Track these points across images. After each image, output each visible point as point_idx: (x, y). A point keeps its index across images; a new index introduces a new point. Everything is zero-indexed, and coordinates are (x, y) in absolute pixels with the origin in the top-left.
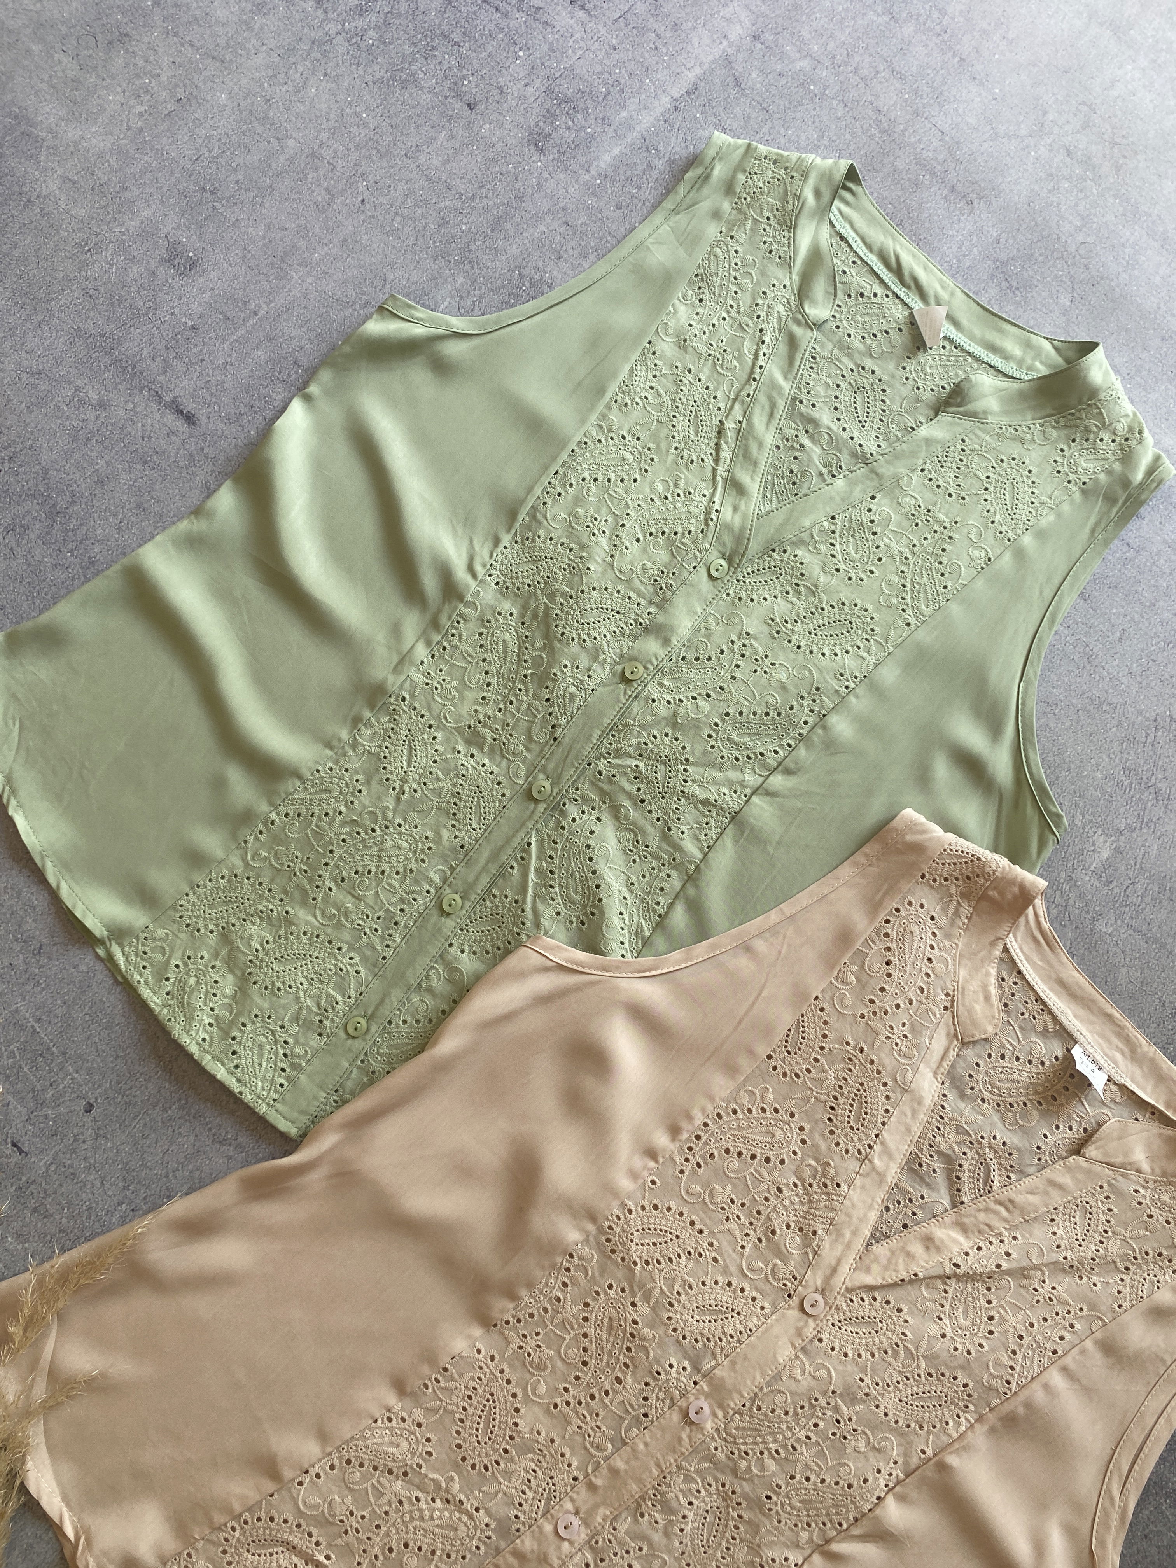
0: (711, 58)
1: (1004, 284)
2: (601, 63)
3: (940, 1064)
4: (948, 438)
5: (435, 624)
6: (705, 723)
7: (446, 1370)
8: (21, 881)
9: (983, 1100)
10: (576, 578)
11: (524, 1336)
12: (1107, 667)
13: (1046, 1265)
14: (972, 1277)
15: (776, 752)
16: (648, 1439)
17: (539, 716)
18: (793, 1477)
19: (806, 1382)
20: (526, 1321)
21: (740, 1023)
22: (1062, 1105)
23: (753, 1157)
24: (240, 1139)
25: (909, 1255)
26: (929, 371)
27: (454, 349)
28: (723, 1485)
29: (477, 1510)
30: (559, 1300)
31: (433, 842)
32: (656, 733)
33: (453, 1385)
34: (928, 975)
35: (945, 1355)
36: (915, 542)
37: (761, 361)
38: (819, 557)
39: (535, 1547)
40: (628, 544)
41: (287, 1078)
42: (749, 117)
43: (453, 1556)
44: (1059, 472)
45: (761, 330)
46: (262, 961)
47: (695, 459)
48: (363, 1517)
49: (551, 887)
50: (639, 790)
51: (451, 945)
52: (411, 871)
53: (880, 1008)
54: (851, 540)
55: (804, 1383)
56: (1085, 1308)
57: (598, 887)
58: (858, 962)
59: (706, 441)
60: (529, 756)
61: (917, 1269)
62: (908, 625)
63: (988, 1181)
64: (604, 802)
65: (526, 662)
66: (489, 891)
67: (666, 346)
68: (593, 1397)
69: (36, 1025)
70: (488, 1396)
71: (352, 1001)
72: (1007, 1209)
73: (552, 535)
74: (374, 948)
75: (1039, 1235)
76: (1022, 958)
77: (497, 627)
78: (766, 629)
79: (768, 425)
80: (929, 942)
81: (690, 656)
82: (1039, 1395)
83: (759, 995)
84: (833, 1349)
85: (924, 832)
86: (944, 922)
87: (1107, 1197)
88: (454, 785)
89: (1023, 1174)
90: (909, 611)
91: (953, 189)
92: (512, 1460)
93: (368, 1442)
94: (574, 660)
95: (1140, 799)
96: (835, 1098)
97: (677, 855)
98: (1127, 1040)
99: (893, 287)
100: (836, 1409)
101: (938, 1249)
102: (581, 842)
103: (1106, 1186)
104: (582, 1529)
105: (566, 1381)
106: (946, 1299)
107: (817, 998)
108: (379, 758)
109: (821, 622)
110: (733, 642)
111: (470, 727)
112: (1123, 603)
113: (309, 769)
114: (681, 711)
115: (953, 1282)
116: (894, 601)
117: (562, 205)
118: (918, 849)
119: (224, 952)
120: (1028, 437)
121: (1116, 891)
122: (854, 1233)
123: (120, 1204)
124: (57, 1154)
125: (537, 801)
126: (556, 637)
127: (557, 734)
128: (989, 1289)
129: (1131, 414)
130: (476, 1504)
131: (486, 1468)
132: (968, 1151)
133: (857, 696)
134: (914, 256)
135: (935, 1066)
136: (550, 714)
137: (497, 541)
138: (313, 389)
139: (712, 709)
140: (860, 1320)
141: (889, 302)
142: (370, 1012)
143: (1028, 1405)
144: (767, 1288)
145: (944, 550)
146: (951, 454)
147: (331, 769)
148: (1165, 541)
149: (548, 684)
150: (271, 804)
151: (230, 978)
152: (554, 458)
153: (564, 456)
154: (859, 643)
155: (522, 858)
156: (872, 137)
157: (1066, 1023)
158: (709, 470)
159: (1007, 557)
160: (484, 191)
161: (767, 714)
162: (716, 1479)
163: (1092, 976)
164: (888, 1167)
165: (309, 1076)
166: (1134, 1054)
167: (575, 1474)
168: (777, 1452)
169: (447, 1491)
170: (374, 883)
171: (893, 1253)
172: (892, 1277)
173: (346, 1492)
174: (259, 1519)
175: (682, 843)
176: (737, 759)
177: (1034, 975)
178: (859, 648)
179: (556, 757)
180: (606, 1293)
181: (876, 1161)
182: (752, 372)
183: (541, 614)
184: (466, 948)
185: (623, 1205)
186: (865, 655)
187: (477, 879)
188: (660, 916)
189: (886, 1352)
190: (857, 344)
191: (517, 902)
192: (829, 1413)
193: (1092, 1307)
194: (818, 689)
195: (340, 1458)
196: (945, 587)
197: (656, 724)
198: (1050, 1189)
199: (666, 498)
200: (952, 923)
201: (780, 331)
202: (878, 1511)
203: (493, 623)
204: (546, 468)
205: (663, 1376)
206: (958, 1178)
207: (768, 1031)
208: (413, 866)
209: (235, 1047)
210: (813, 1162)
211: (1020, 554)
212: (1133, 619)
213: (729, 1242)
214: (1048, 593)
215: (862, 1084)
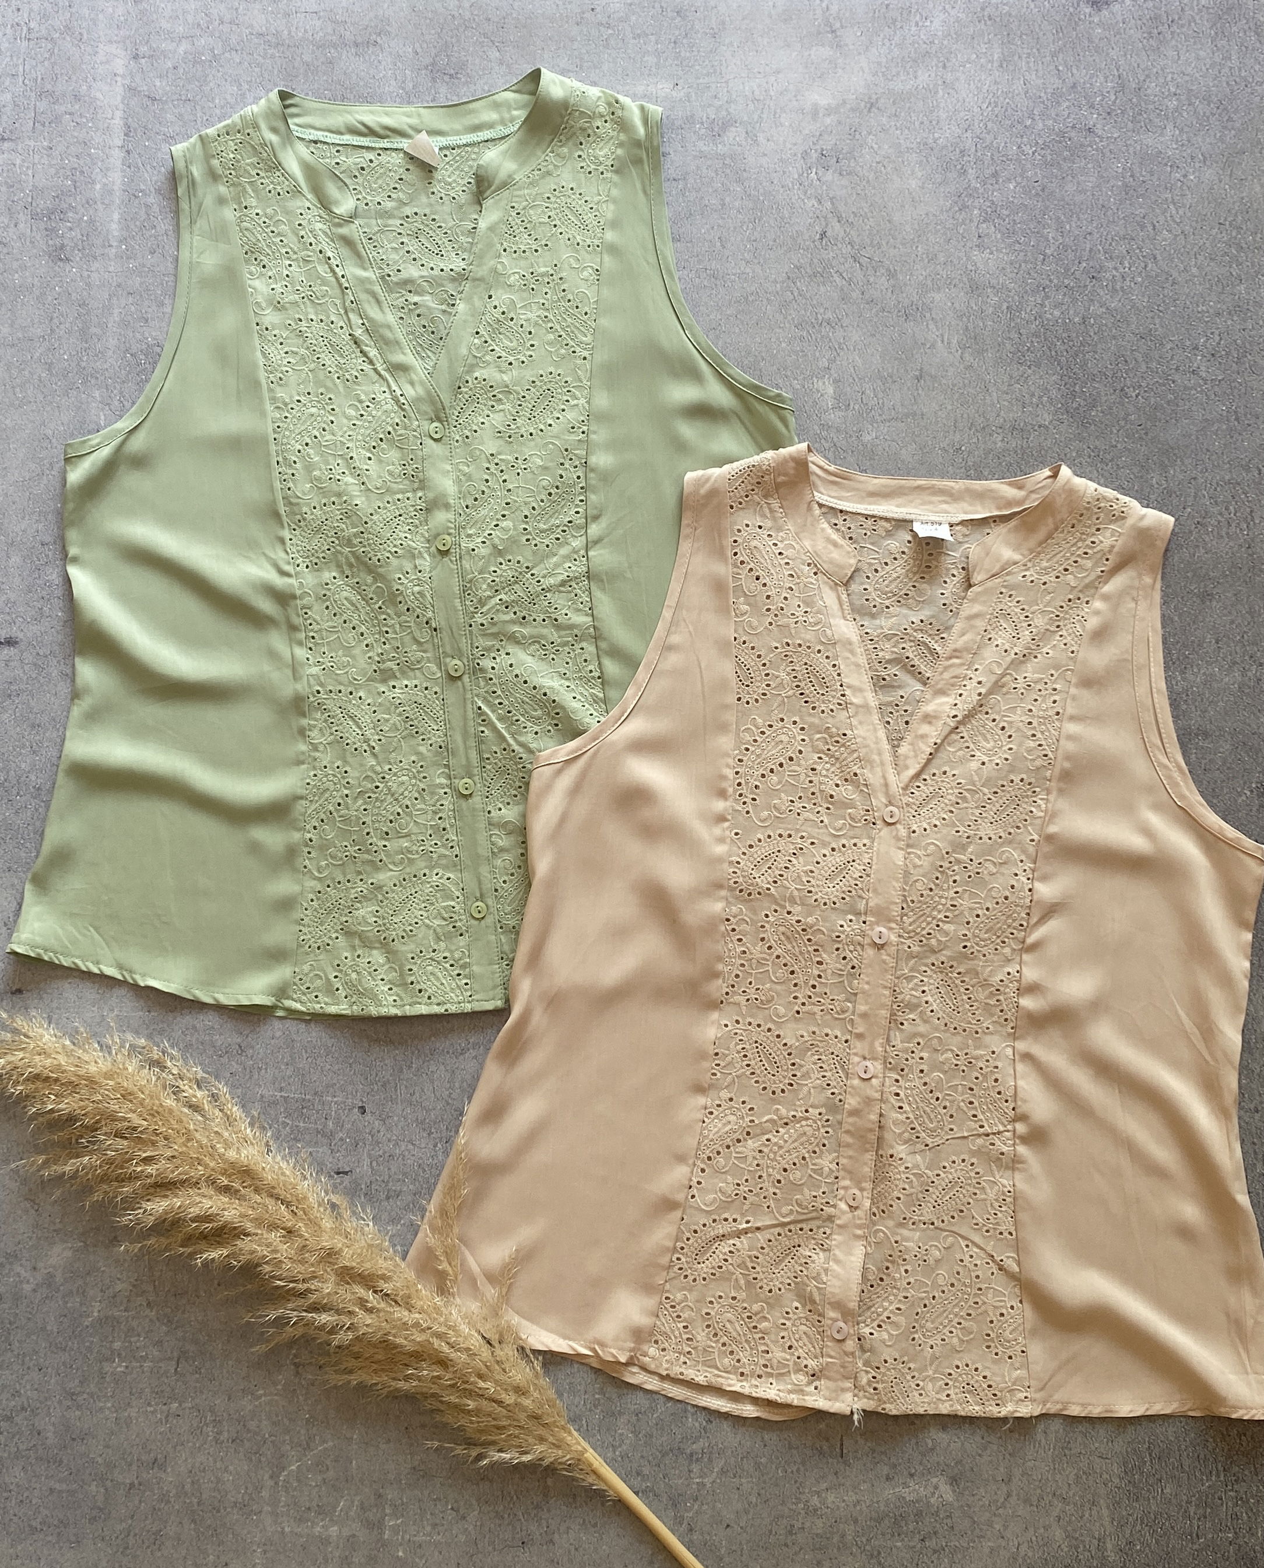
0: (119, 98)
2: (51, 166)
3: (842, 609)
4: (501, 215)
5: (293, 628)
6: (518, 535)
7: (717, 1054)
8: (187, 1020)
9: (887, 607)
10: (354, 518)
11: (744, 992)
13: (1007, 669)
14: (970, 715)
15: (577, 512)
16: (866, 979)
17: (412, 624)
18: (968, 923)
19: (925, 862)
20: (737, 982)
21: (704, 696)
22: (936, 566)
23: (781, 765)
24: (471, 1041)
25: (923, 737)
26: (450, 180)
27: (137, 444)
28: (933, 965)
29: (807, 1111)
30: (744, 952)
31: (420, 760)
32: (493, 569)
33: (729, 1059)
34: (787, 564)
35: (994, 774)
36: (542, 301)
37: (339, 272)
38: (492, 366)
39: (858, 1099)
40: (366, 467)
41: (466, 977)
42: (181, 115)
43: (817, 1150)
44: (590, 173)
45: (321, 252)
46: (385, 925)
47: (356, 374)
48: (747, 1181)
49: (517, 721)
50: (515, 613)
51: (489, 812)
52: (423, 790)
53: (777, 609)
54: (501, 336)
55: (925, 864)
56: (1053, 672)
57: (545, 694)
58: (741, 594)
59: (353, 356)
60: (429, 655)
61: (933, 740)
62: (585, 358)
63: (933, 652)
64: (502, 640)
65: (372, 599)
66: (482, 759)
67: (270, 317)
68: (814, 987)
69: (283, 1094)
70: (755, 1045)
71: (461, 897)
72: (957, 657)
73: (313, 505)
74: (445, 856)
75: (989, 654)
76: (835, 501)
77: (334, 594)
78: (501, 442)
79: (382, 310)
80: (771, 543)
81: (470, 502)
82: (1070, 746)
83: (701, 668)
84: (925, 830)
85: (708, 480)
86: (768, 523)
87: (1010, 596)
88: (400, 715)
89: (948, 629)
90: (578, 349)
91: (357, 45)
92: (802, 1066)
93: (711, 1137)
94: (400, 569)
95: (822, 337)
96: (798, 686)
97: (576, 631)
98: (942, 492)
99: (377, 145)
100: (958, 862)
101: (936, 717)
102: (510, 677)
103: (1003, 590)
104: (875, 1063)
105: (791, 993)
106: (966, 741)
107: (735, 639)
108: (338, 742)
109: (530, 406)
110: (488, 469)
111: (375, 671)
112: (704, 221)
113: (301, 787)
114: (497, 541)
115: (961, 728)
116: (563, 351)
117: (114, 284)
118: (713, 493)
119: (357, 942)
120: (551, 167)
121: (856, 407)
122: (880, 754)
123: (435, 1146)
124: (369, 1156)
125: (459, 678)
126: (376, 566)
127: (434, 625)
128: (987, 713)
129: (601, 94)
130: (804, 1109)
131: (791, 1085)
132: (904, 645)
133: (595, 433)
134: (372, 112)
135: (840, 613)
136: (418, 617)
137: (282, 541)
138: (73, 551)
139: (514, 522)
140: (927, 800)
141: (384, 158)
142: (478, 895)
143: (1068, 758)
144: (858, 831)
145: (564, 291)
146: (513, 223)
147: (315, 775)
148: (695, 157)
149: (399, 599)
150: (299, 830)
151: (375, 952)
152: (268, 454)
153: (273, 448)
154: (565, 398)
155: (483, 721)
156: (273, 56)
157: (896, 516)
158: (372, 373)
159: (607, 258)
160: (56, 321)
161: (550, 494)
162: (926, 965)
163: (887, 473)
164: (864, 698)
165: (478, 964)
166: (954, 497)
167: (844, 1039)
168: (946, 917)
169: (781, 1119)
170: (408, 818)
171: (911, 744)
172: (923, 758)
173: (724, 1176)
174: (688, 1239)
175: (570, 622)
176: (558, 539)
177: (852, 505)
178: (568, 401)
179: (446, 640)
180: (768, 922)
181: (855, 700)
182: (340, 285)
183: (353, 560)
184: (500, 805)
185: (731, 863)
186: (576, 402)
187: (467, 758)
188: (599, 678)
189: (958, 803)
190: (389, 205)
191: (505, 750)
192: (956, 868)
193: (1057, 667)
194: (566, 450)
195: (703, 1161)
196: (586, 314)
197: (488, 563)
198: (972, 622)
199: (362, 415)
200: (774, 519)
201: (332, 240)
202: (1035, 897)
203: (328, 593)
204: (268, 466)
205: (843, 936)
206: (913, 666)
207: (723, 685)
208: (422, 786)
209: (418, 987)
210: (818, 736)
211: (613, 249)
212: (719, 226)
213: (812, 826)
214: (652, 259)
215: (806, 664)
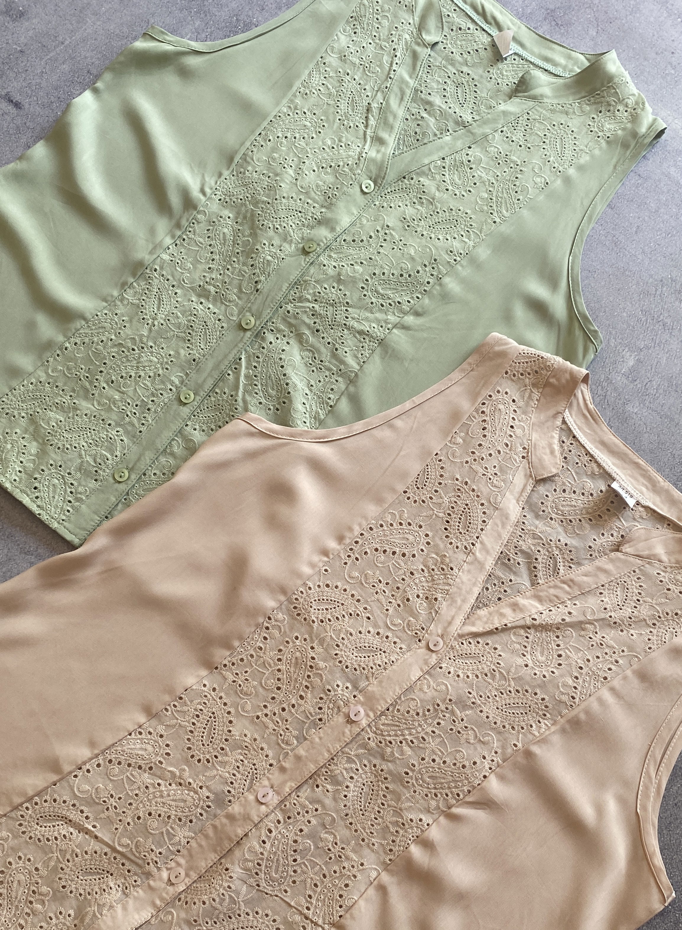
1: (553, 23)
3: (521, 495)
4: (518, 112)
5: (178, 226)
6: (360, 279)
7: (181, 698)
9: (551, 519)
10: (272, 192)
11: (237, 674)
12: (628, 249)
13: (596, 620)
14: (544, 628)
15: (409, 302)
16: (322, 735)
17: (247, 276)
18: (423, 759)
19: (430, 694)
20: (238, 664)
21: (385, 472)
22: (606, 521)
23: (394, 553)
24: (39, 551)
25: (502, 615)
26: (505, 73)
27: (192, 61)
28: (375, 766)
29: (201, 788)
30: (261, 649)
31: (174, 357)
32: (326, 286)
33: (185, 708)
34: (511, 436)
35: (528, 678)
36: (498, 174)
37: (394, 67)
38: (435, 182)
39: (242, 811)
40: (307, 173)
41: (72, 507)
43: (183, 819)
44: (591, 131)
45: (394, 49)
46: (56, 432)
47: (352, 125)
48: (120, 798)
49: (256, 385)
50: (315, 323)
51: (187, 425)
52: (159, 375)
53: (479, 457)
54: (456, 172)
55: (429, 694)
56: (625, 650)
57: (287, 384)
58: (465, 430)
59: (359, 115)
60: (240, 302)
61: (506, 622)
62: (495, 222)
63: (556, 570)
64: (292, 332)
65: (238, 244)
66: (212, 390)
67: (332, 59)
68: (284, 710)
70: (210, 714)
71: (118, 459)
72: (569, 586)
73: (257, 169)
74: (133, 425)
75: (592, 602)
76: (576, 427)
77: (219, 225)
78: (400, 224)
79: (399, 105)
80: (512, 416)
81: (349, 239)
82: (595, 706)
83: (398, 454)
84: (449, 673)
85: (506, 344)
86: (521, 403)
87: (638, 578)
88: (189, 321)
89: (579, 564)
90: (495, 214)
92: (226, 755)
93: (124, 748)
94: (270, 239)
95: (653, 329)
96: (449, 515)
97: (342, 367)
98: (650, 479)
99: (480, 24)
100: (453, 713)
101: (521, 610)
102: (276, 356)
103: (637, 570)
104: (276, 797)
105: (266, 701)
106: (528, 642)
107: (437, 454)
108: (138, 307)
109: (437, 220)
110: (378, 231)
111: (200, 286)
112: (637, 210)
113: (91, 314)
114: (344, 272)
115: (532, 631)
116: (485, 208)
118: (503, 354)
119: (31, 429)
120: (571, 110)
121: (639, 386)
122: (464, 601)
125: (245, 330)
126: (258, 227)
127: (259, 287)
128: (558, 637)
129: (637, 94)
130: (201, 784)
131: (208, 762)
132: (541, 549)
133: (462, 266)
134: (493, 5)
135: (517, 495)
136: (254, 274)
137: (220, 175)
138: (99, 85)
139: (364, 271)
140: (468, 656)
141: (479, 33)
142: (130, 466)
143: (587, 712)
144: (404, 636)
145: (517, 178)
146: (520, 122)
147: (106, 314)
148: (663, 173)
149: (253, 255)
150: (65, 336)
151: (35, 444)
152: (259, 125)
153: (265, 124)
154: (462, 233)
155: (236, 368)
157: (607, 467)
158: (362, 133)
159: (559, 182)
161: (402, 275)
162: (370, 762)
163: (625, 439)
164: (486, 559)
165: (88, 506)
166: (654, 488)
167: (271, 762)
168: (411, 741)
169: (180, 777)
170: (133, 384)
171: (490, 614)
172: (489, 627)
173: (108, 782)
174: (46, 801)
175: (346, 359)
176: (382, 306)
177: (584, 438)
178: (462, 236)
179: (259, 301)
180: (294, 642)
181: (478, 554)
182: (389, 74)
183: (249, 215)
184: (197, 427)
185: (305, 584)
186: (467, 240)
187: (204, 381)
188: (331, 406)
189: (486, 675)
190: (458, 58)
191: (232, 396)
192: (447, 715)
193: (631, 649)
194: (435, 260)
195: (104, 760)
196: (518, 200)
197: (326, 280)
198: (599, 573)
199: (333, 148)
200: (527, 404)
201: (407, 50)
202: (484, 784)
203: (217, 223)
204: (253, 132)
205: (332, 693)
206: (535, 567)
207: (403, 475)
208: (161, 372)
209: (37, 485)
210: (434, 556)
211: (567, 180)
212: (644, 219)
213: (378, 607)
214: (586, 203)
215: (467, 505)
